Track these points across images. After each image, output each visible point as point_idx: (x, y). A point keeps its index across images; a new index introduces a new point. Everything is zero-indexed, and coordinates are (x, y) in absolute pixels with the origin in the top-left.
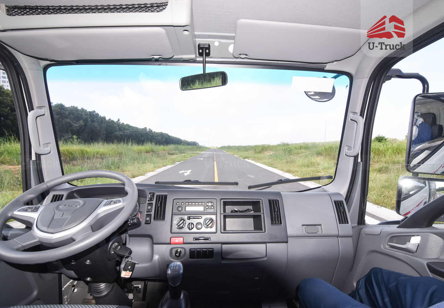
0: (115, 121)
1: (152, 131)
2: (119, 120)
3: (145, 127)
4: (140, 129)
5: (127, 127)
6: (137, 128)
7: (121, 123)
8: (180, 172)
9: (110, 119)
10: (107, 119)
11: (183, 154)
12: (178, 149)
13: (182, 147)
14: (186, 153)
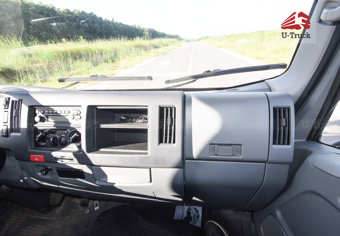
0: (110, 21)
1: (140, 27)
4: (131, 26)
5: (120, 25)
6: (128, 26)
7: (115, 22)
9: (106, 19)
10: (104, 19)
11: (166, 47)
12: (162, 42)
13: (165, 41)
14: (169, 45)
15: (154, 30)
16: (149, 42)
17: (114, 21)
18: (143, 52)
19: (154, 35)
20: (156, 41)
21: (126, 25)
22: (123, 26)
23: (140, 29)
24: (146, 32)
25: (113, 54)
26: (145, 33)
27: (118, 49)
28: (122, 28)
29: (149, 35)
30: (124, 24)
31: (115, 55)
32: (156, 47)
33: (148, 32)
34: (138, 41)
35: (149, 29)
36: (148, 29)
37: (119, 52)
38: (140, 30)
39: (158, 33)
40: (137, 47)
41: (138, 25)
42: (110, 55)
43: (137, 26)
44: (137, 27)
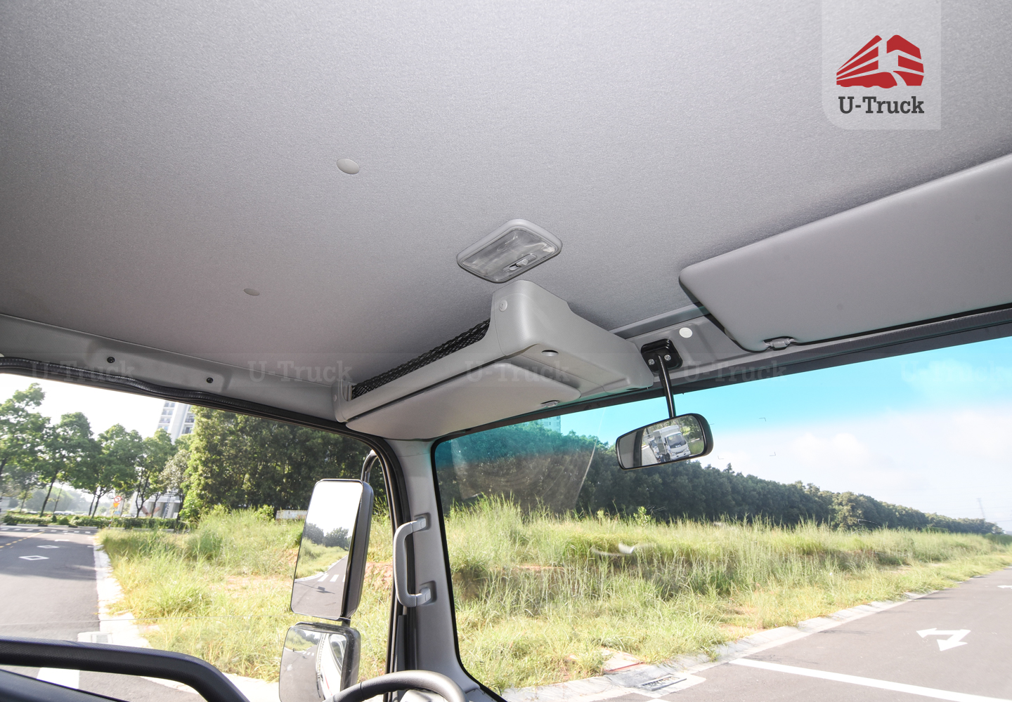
0: (722, 470)
1: (817, 490)
2: (730, 468)
3: (797, 480)
4: (784, 486)
5: (750, 481)
6: (775, 485)
7: (735, 474)
8: (923, 633)
9: (709, 467)
11: (933, 566)
12: (912, 543)
13: (926, 540)
14: (946, 559)
15: (870, 500)
16: (856, 540)
17: (734, 472)
20: (884, 539)
21: (768, 483)
22: (760, 485)
23: (815, 495)
24: (841, 504)
25: (723, 568)
26: (837, 507)
27: (741, 552)
28: (754, 490)
29: (851, 516)
30: (763, 479)
31: (732, 570)
32: (886, 560)
33: (847, 505)
34: (810, 534)
35: (852, 497)
36: (847, 495)
37: (743, 563)
38: (816, 499)
39: (891, 510)
41: (808, 485)
42: (715, 571)
43: (807, 487)
44: (806, 490)
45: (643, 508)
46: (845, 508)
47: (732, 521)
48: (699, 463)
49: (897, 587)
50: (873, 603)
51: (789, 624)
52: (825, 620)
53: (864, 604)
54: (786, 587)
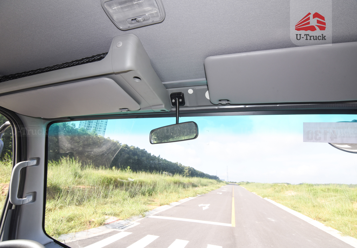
0: (157, 157)
1: (181, 165)
2: (159, 156)
3: (177, 162)
4: (173, 163)
5: (164, 161)
6: (171, 162)
7: (161, 158)
9: (153, 155)
10: (152, 155)
11: (204, 187)
12: (201, 181)
13: (204, 180)
14: (207, 186)
15: (193, 169)
16: (188, 180)
18: (180, 189)
19: (193, 173)
20: (195, 180)
21: (169, 162)
22: (166, 162)
23: (181, 166)
24: (186, 169)
25: (151, 187)
26: (185, 170)
27: (158, 183)
28: (165, 164)
29: (188, 173)
30: (168, 160)
31: (154, 188)
32: (194, 186)
33: (188, 170)
34: (177, 178)
35: (189, 168)
36: (188, 167)
37: (158, 186)
38: (181, 168)
39: (197, 172)
40: (175, 183)
41: (180, 163)
42: (149, 188)
43: (179, 164)
44: (178, 165)
45: (129, 167)
46: (187, 171)
47: (157, 172)
48: (151, 154)
49: (196, 193)
50: (189, 197)
51: (167, 204)
52: (177, 202)
53: (187, 198)
54: (168, 193)
